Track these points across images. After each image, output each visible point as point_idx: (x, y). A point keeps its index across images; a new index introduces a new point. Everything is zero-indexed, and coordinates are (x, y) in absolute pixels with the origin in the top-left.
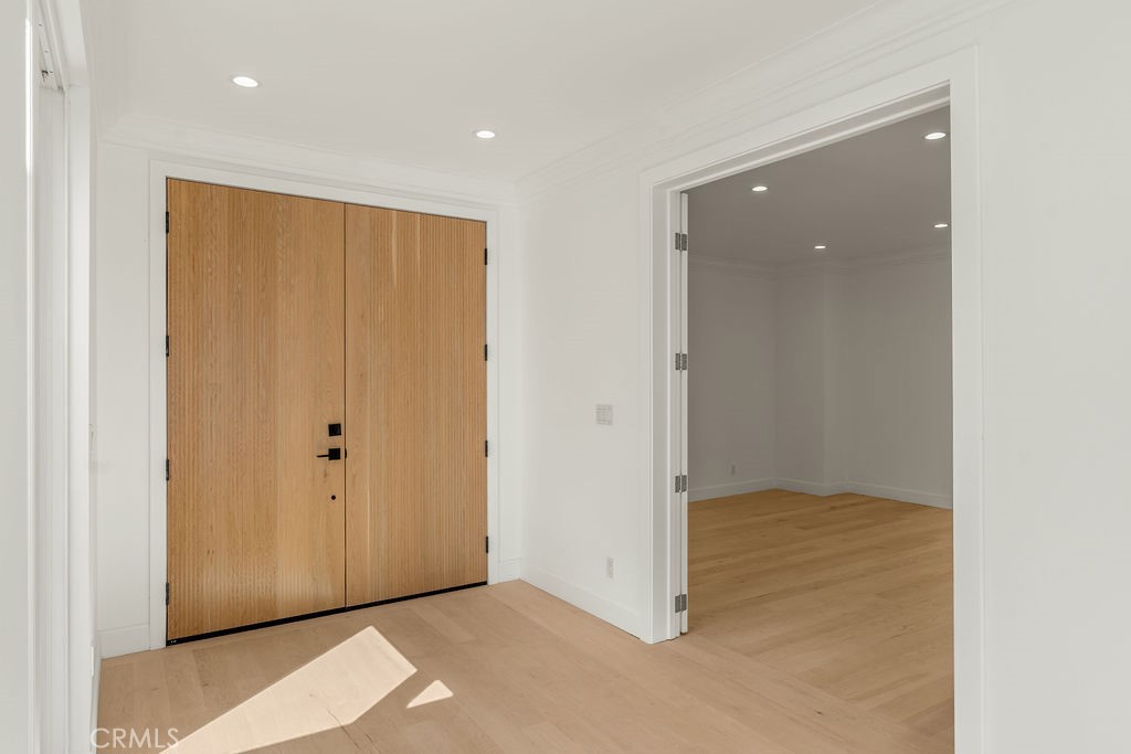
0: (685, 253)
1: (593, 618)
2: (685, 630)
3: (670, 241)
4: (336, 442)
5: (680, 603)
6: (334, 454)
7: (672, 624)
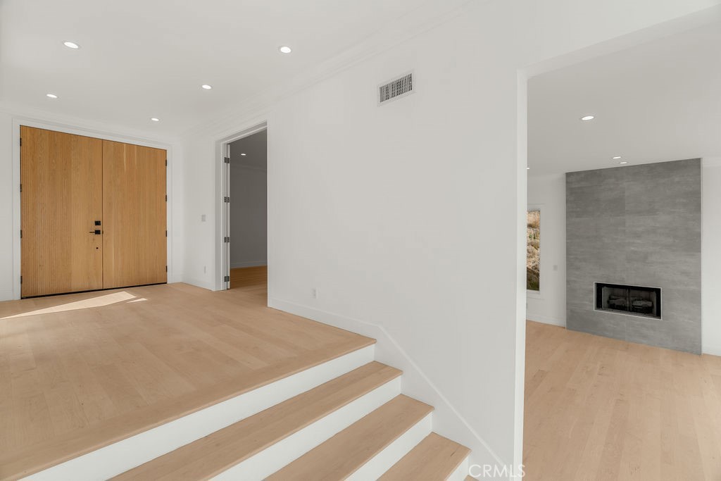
0: (229, 164)
1: (201, 288)
2: (229, 288)
3: (222, 160)
4: (98, 228)
5: (226, 279)
6: (97, 232)
7: (223, 286)
